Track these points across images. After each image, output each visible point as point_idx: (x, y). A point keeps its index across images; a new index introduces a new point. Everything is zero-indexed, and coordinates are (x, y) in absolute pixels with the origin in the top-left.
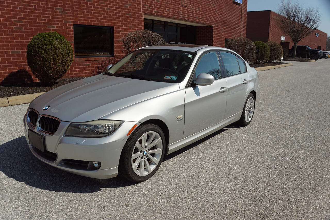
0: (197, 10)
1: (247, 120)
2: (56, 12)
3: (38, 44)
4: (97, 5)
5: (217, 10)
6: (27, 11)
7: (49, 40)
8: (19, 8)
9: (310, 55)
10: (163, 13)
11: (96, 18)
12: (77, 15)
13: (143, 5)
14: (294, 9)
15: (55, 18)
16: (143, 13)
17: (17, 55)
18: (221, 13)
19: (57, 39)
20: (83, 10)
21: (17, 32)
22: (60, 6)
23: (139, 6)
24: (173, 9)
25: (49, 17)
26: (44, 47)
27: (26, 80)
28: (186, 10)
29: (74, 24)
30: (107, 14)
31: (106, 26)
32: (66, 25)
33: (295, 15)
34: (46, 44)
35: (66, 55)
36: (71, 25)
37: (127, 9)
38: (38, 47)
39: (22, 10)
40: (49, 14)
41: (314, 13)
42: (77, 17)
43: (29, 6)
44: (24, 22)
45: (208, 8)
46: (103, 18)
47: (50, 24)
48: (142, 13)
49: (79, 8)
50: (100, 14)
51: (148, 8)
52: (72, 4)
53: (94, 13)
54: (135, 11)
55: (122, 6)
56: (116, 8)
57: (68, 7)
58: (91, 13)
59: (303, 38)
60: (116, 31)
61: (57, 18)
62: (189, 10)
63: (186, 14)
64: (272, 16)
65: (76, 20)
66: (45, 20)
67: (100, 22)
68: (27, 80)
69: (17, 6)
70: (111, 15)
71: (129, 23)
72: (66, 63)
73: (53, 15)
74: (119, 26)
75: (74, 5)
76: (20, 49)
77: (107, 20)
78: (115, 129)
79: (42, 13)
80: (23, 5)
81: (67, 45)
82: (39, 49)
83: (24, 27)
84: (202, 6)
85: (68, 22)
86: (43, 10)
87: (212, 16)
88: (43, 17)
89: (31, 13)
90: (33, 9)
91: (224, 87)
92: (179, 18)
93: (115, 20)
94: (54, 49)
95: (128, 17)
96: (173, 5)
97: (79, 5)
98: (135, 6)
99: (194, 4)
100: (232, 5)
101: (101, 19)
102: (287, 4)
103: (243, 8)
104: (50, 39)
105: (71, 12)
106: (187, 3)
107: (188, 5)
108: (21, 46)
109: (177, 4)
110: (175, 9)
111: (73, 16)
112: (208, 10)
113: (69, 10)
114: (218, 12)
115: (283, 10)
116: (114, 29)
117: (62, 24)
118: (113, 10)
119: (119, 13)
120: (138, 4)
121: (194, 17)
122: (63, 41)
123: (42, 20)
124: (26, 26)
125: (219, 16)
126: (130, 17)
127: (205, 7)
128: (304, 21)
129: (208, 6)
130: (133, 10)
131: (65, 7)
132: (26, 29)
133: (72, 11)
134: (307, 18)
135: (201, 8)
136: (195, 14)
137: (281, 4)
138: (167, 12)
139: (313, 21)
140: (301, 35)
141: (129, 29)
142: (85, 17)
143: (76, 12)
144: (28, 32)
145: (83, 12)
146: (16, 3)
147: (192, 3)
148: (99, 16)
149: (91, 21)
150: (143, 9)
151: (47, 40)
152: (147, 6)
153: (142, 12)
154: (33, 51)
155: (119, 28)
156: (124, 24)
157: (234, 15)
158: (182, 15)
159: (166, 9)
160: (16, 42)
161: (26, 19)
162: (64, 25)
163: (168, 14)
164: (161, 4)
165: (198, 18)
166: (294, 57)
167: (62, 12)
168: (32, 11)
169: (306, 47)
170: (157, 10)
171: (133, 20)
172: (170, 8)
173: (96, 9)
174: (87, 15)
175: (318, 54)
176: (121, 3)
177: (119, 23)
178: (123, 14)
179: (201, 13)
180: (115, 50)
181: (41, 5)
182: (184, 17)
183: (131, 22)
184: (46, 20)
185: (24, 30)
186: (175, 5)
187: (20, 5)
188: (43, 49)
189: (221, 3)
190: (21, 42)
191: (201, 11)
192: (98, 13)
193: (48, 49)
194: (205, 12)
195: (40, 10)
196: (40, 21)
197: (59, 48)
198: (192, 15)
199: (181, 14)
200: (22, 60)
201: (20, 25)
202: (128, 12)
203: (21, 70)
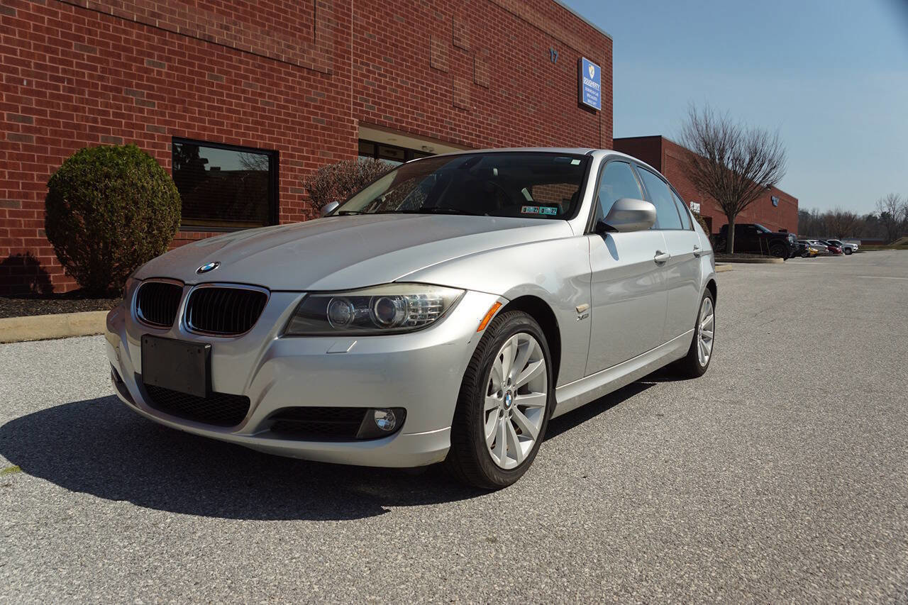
0: (491, 121)
1: (703, 359)
2: (125, 100)
3: (84, 174)
4: (236, 90)
5: (541, 124)
6: (48, 91)
7: (117, 164)
8: (25, 83)
9: (770, 246)
10: (407, 123)
11: (233, 126)
12: (184, 112)
13: (355, 98)
14: (721, 132)
15: (122, 116)
16: (356, 120)
17: (11, 213)
18: (549, 131)
19: (137, 164)
20: (201, 100)
21: (15, 147)
22: (138, 86)
23: (347, 102)
24: (432, 113)
25: (106, 113)
26: (101, 183)
27: (32, 284)
28: (465, 117)
29: (173, 137)
30: (262, 117)
31: (258, 147)
32: (152, 137)
33: (724, 147)
34: (107, 176)
35: (163, 208)
36: (165, 139)
37: (315, 107)
38: (84, 182)
39: (34, 88)
40: (107, 105)
41: (770, 141)
42: (183, 118)
43: (52, 78)
44: (38, 120)
45: (518, 116)
46: (250, 125)
47: (108, 131)
48: (352, 118)
49: (190, 95)
50: (245, 113)
51: (368, 107)
52: (171, 84)
53: (229, 110)
54: (336, 112)
55: (301, 97)
56: (286, 101)
57: (160, 90)
58: (220, 109)
59: (748, 203)
60: (285, 162)
61: (130, 117)
62: (472, 120)
63: (465, 128)
64: (666, 152)
65: (181, 125)
66: (95, 121)
67: (244, 135)
68: (35, 286)
69: (20, 76)
70: (271, 118)
71: (319, 143)
72: (161, 232)
73: (119, 107)
74: (293, 149)
75: (177, 85)
76: (20, 195)
77: (263, 131)
78: (442, 311)
79: (87, 102)
80: (37, 75)
81: (165, 181)
82: (87, 189)
83: (35, 136)
84: (502, 110)
85: (157, 129)
86: (91, 94)
87: (529, 137)
88: (91, 111)
89: (59, 97)
90: (64, 87)
91: (662, 252)
92: (447, 138)
93: (284, 134)
94: (131, 191)
95: (316, 127)
96: (432, 102)
97: (191, 88)
98: (334, 99)
99: (483, 103)
100: (577, 112)
101: (247, 128)
102: (703, 118)
103: (603, 120)
104: (120, 162)
105: (166, 103)
106: (467, 100)
107: (469, 106)
108: (22, 189)
109: (442, 100)
110: (435, 114)
111: (171, 115)
112: (520, 121)
113: (163, 99)
114: (544, 129)
115: (695, 132)
116: (281, 158)
117: (140, 135)
118: (279, 106)
119: (295, 116)
120: (343, 94)
121: (484, 138)
122: (153, 170)
123: (87, 120)
124: (41, 134)
125: (546, 138)
126: (323, 128)
127: (510, 113)
128: (747, 160)
129: (519, 111)
130: (330, 110)
131: (152, 88)
132: (40, 140)
133: (172, 100)
134: (754, 153)
135: (501, 114)
136: (487, 129)
137: (688, 120)
138: (416, 120)
139: (770, 161)
140: (745, 195)
141: (318, 160)
142: (203, 121)
143: (181, 106)
144: (45, 150)
145: (200, 105)
146: (20, 68)
147: (480, 102)
148: (240, 120)
149: (220, 131)
150: (355, 110)
151: (110, 165)
152: (367, 101)
153: (354, 116)
154: (67, 195)
155: (292, 156)
156: (306, 145)
157: (583, 139)
158: (455, 130)
159: (413, 113)
160: (11, 175)
161: (43, 113)
162: (146, 136)
163: (418, 126)
164: (402, 99)
165: (494, 140)
166: (730, 252)
167: (143, 103)
168: (61, 93)
169: (758, 228)
170: (392, 113)
171: (330, 136)
172: (424, 111)
173: (234, 101)
174: (209, 115)
175: (789, 243)
176: (301, 90)
177: (294, 143)
178: (305, 118)
179: (502, 129)
180: (282, 214)
181: (86, 79)
182: (459, 136)
183: (326, 142)
184: (99, 120)
185: (35, 144)
186: (436, 104)
187: (28, 76)
188: (97, 190)
189: (549, 106)
190: (23, 176)
191: (501, 124)
192: (238, 112)
193: (114, 190)
194: (512, 127)
195: (84, 91)
196: (82, 121)
197: (143, 186)
198: (480, 132)
199: (451, 129)
200: (25, 227)
201: (27, 129)
202: (316, 114)
203: (20, 255)
